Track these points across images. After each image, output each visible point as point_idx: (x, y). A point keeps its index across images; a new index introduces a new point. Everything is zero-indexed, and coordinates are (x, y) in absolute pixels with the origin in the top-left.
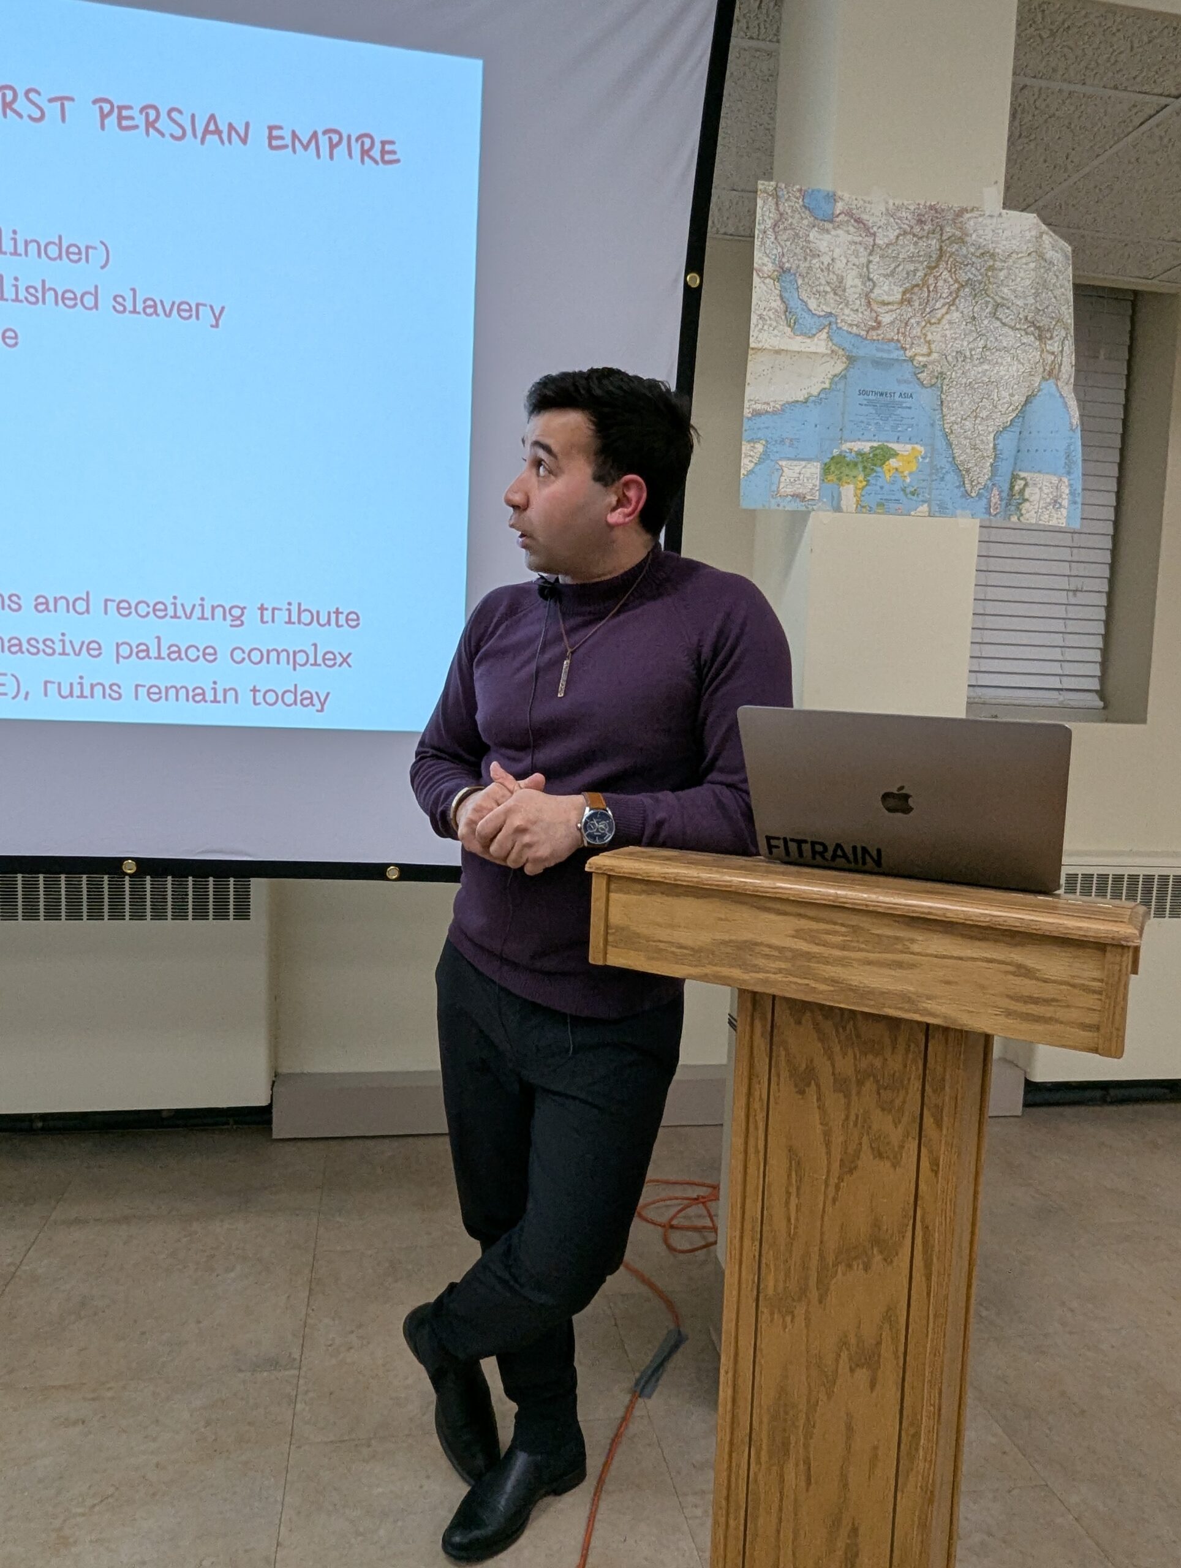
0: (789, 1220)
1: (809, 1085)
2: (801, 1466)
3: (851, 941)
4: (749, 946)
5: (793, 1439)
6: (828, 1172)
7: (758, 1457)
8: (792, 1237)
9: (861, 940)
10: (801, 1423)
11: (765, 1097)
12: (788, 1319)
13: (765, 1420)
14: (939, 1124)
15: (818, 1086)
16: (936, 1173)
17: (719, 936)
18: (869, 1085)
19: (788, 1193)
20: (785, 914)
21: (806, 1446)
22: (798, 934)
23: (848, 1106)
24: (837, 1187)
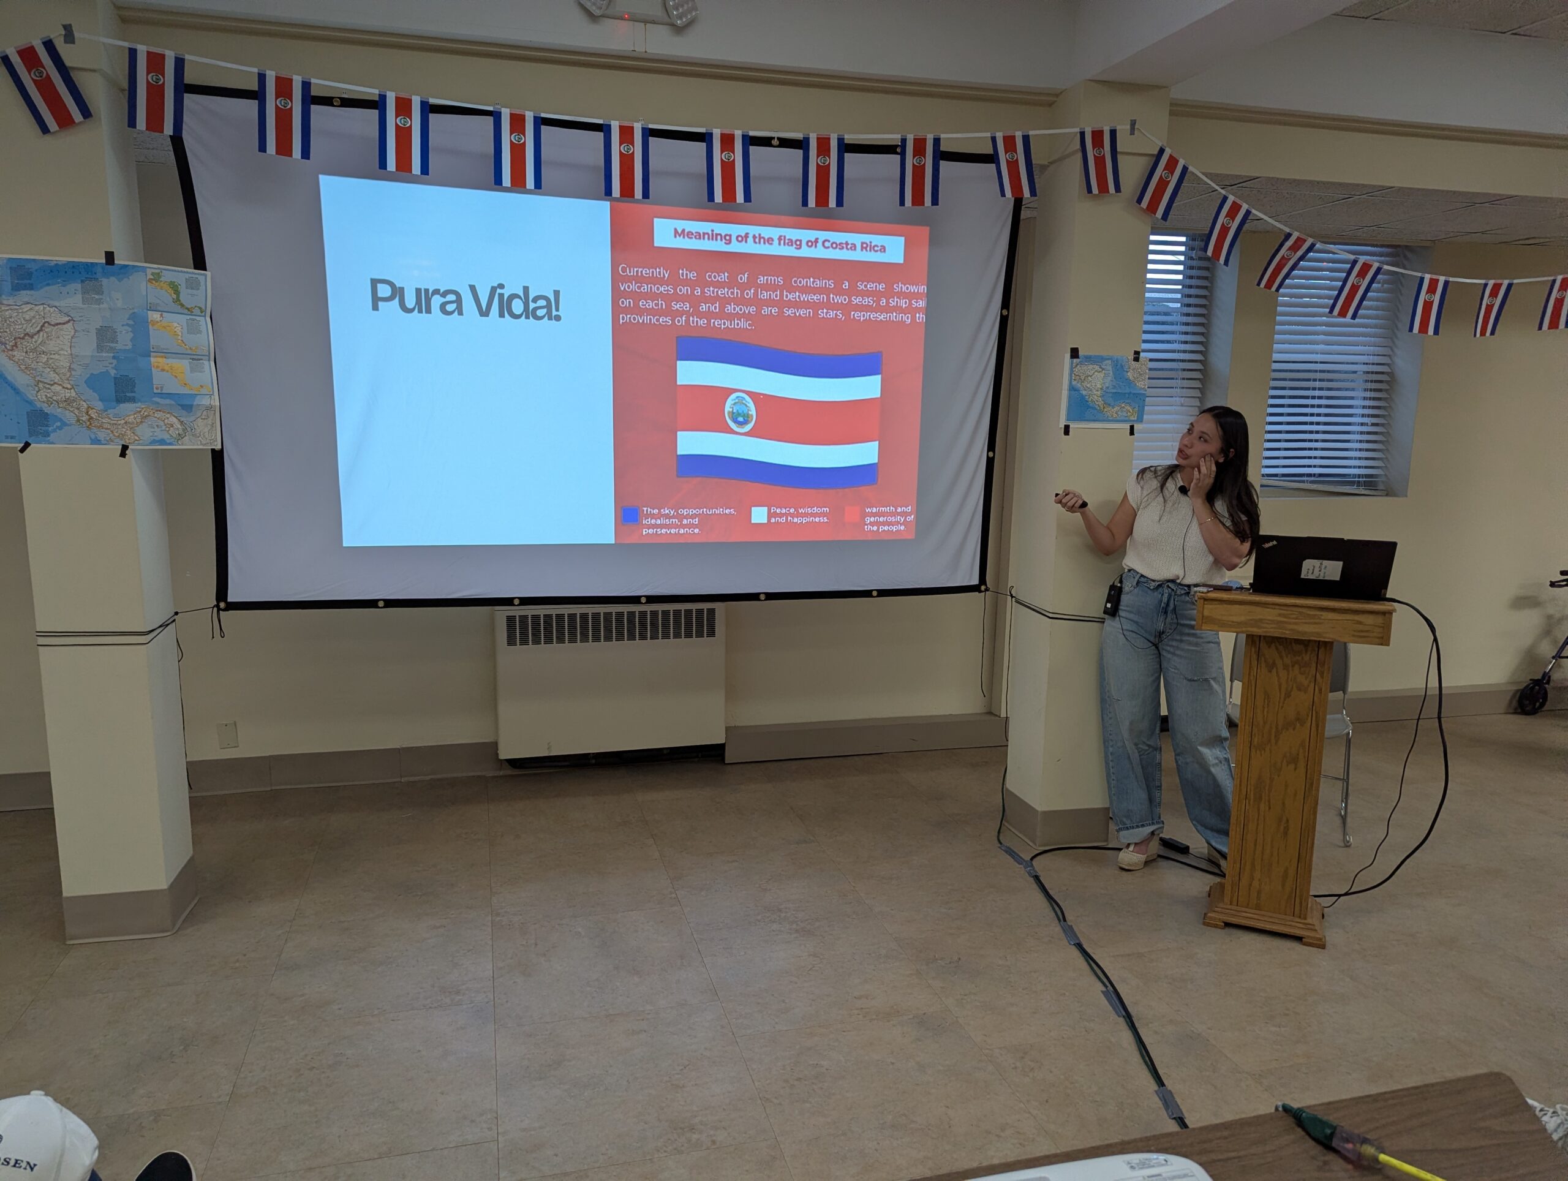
0: (1264, 716)
1: (1273, 668)
2: (1267, 803)
3: (1299, 617)
4: (1261, 620)
5: (1263, 794)
6: (1280, 698)
7: (1249, 803)
8: (1265, 723)
9: (1303, 616)
10: (1267, 788)
11: (1255, 674)
12: (1263, 752)
13: (1252, 788)
14: (1322, 677)
15: (1277, 669)
16: (1321, 693)
17: (1248, 618)
18: (1297, 666)
19: (1264, 707)
20: (1275, 609)
21: (1269, 796)
22: (1280, 615)
23: (1288, 674)
24: (1284, 703)
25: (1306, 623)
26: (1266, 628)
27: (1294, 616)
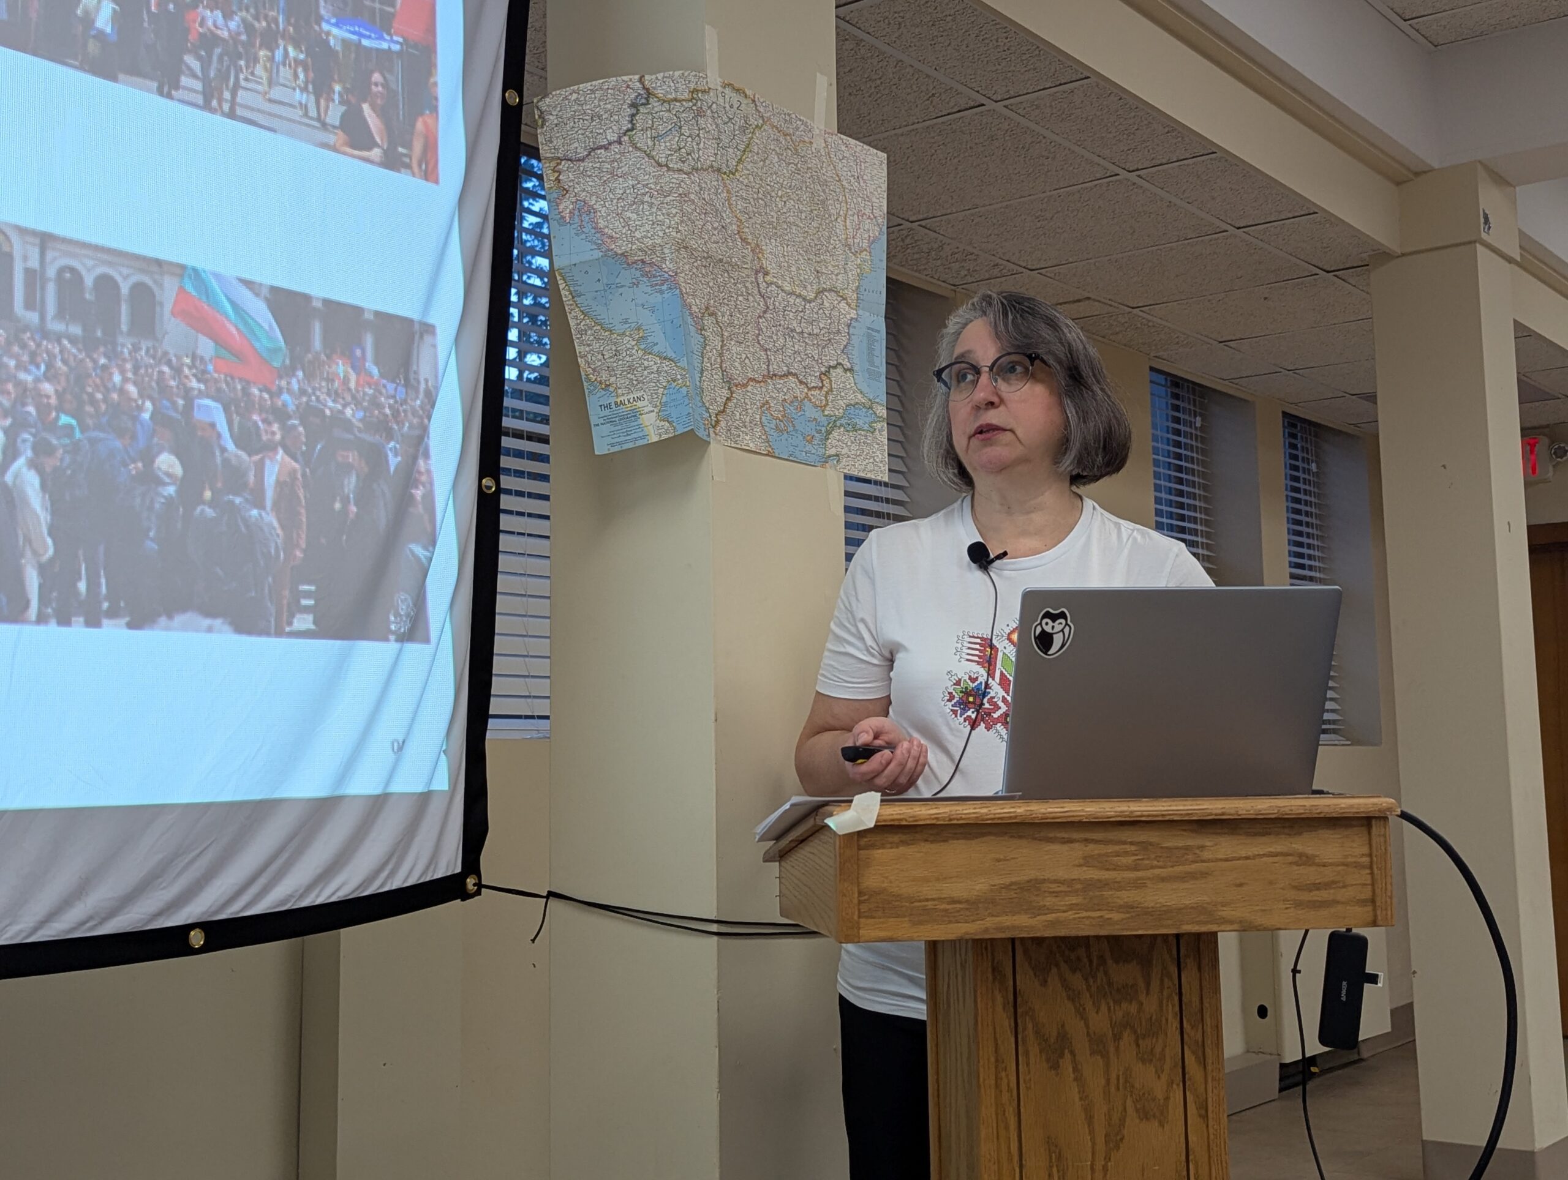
1: (1062, 1056)
3: (1142, 859)
4: (1034, 885)
6: (1093, 1154)
9: (1153, 856)
11: (1014, 1086)
14: (1200, 1061)
15: (1072, 1053)
16: (1205, 1118)
20: (1071, 841)
22: (1087, 861)
23: (1107, 1065)
24: (1105, 1170)
25: (1163, 879)
26: (1051, 911)
27: (1129, 860)
